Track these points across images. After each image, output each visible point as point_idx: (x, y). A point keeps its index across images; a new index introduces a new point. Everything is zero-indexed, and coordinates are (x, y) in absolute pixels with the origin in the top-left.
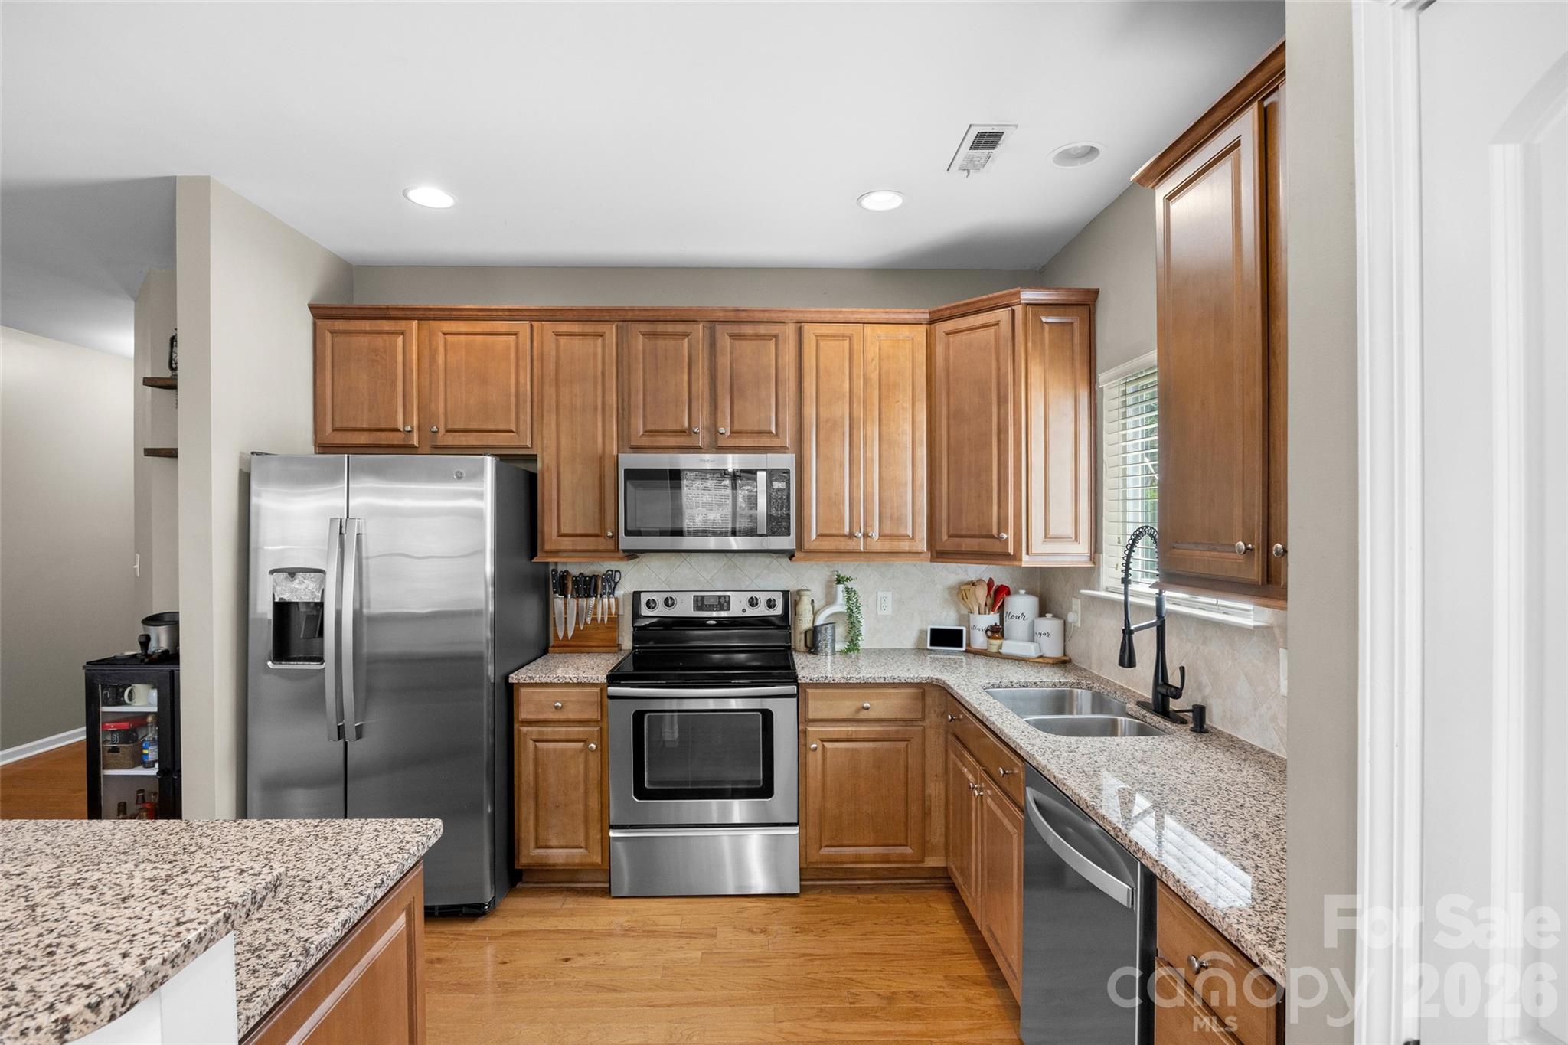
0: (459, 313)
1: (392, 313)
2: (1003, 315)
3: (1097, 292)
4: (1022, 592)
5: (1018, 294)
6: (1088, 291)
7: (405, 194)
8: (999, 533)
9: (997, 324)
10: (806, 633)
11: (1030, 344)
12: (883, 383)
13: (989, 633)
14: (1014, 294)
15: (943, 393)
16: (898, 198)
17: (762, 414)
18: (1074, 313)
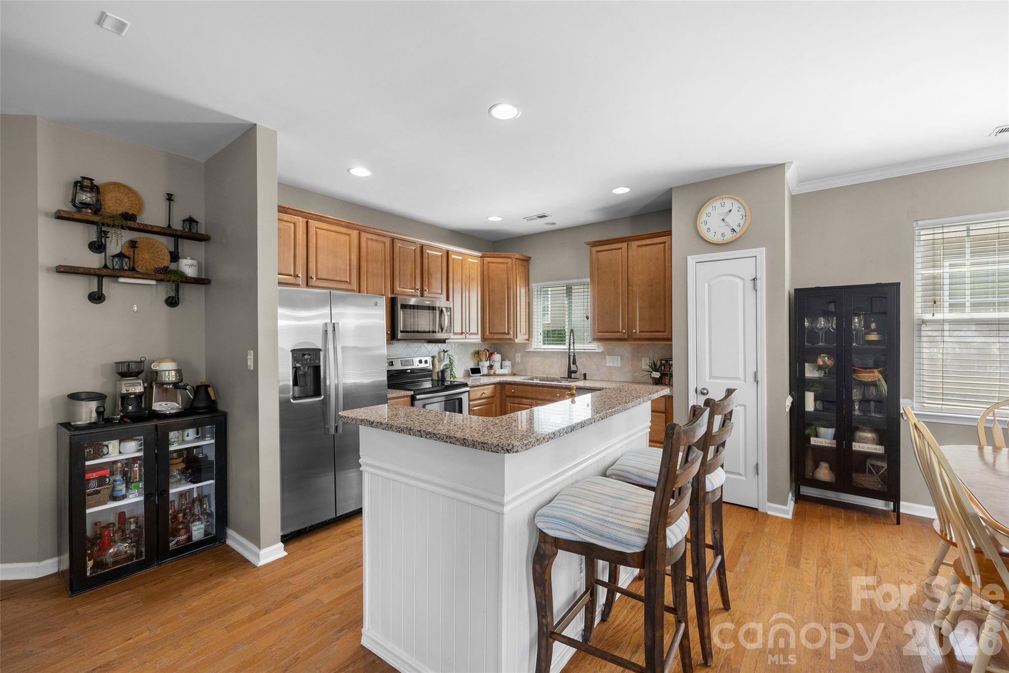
0: (325, 219)
1: (289, 211)
2: (509, 260)
3: (530, 258)
4: (496, 353)
6: (528, 258)
7: (348, 170)
9: (507, 263)
10: (438, 372)
11: (517, 272)
12: (470, 276)
13: (489, 368)
14: (514, 255)
15: (487, 283)
16: (500, 219)
17: (437, 283)
18: (525, 263)
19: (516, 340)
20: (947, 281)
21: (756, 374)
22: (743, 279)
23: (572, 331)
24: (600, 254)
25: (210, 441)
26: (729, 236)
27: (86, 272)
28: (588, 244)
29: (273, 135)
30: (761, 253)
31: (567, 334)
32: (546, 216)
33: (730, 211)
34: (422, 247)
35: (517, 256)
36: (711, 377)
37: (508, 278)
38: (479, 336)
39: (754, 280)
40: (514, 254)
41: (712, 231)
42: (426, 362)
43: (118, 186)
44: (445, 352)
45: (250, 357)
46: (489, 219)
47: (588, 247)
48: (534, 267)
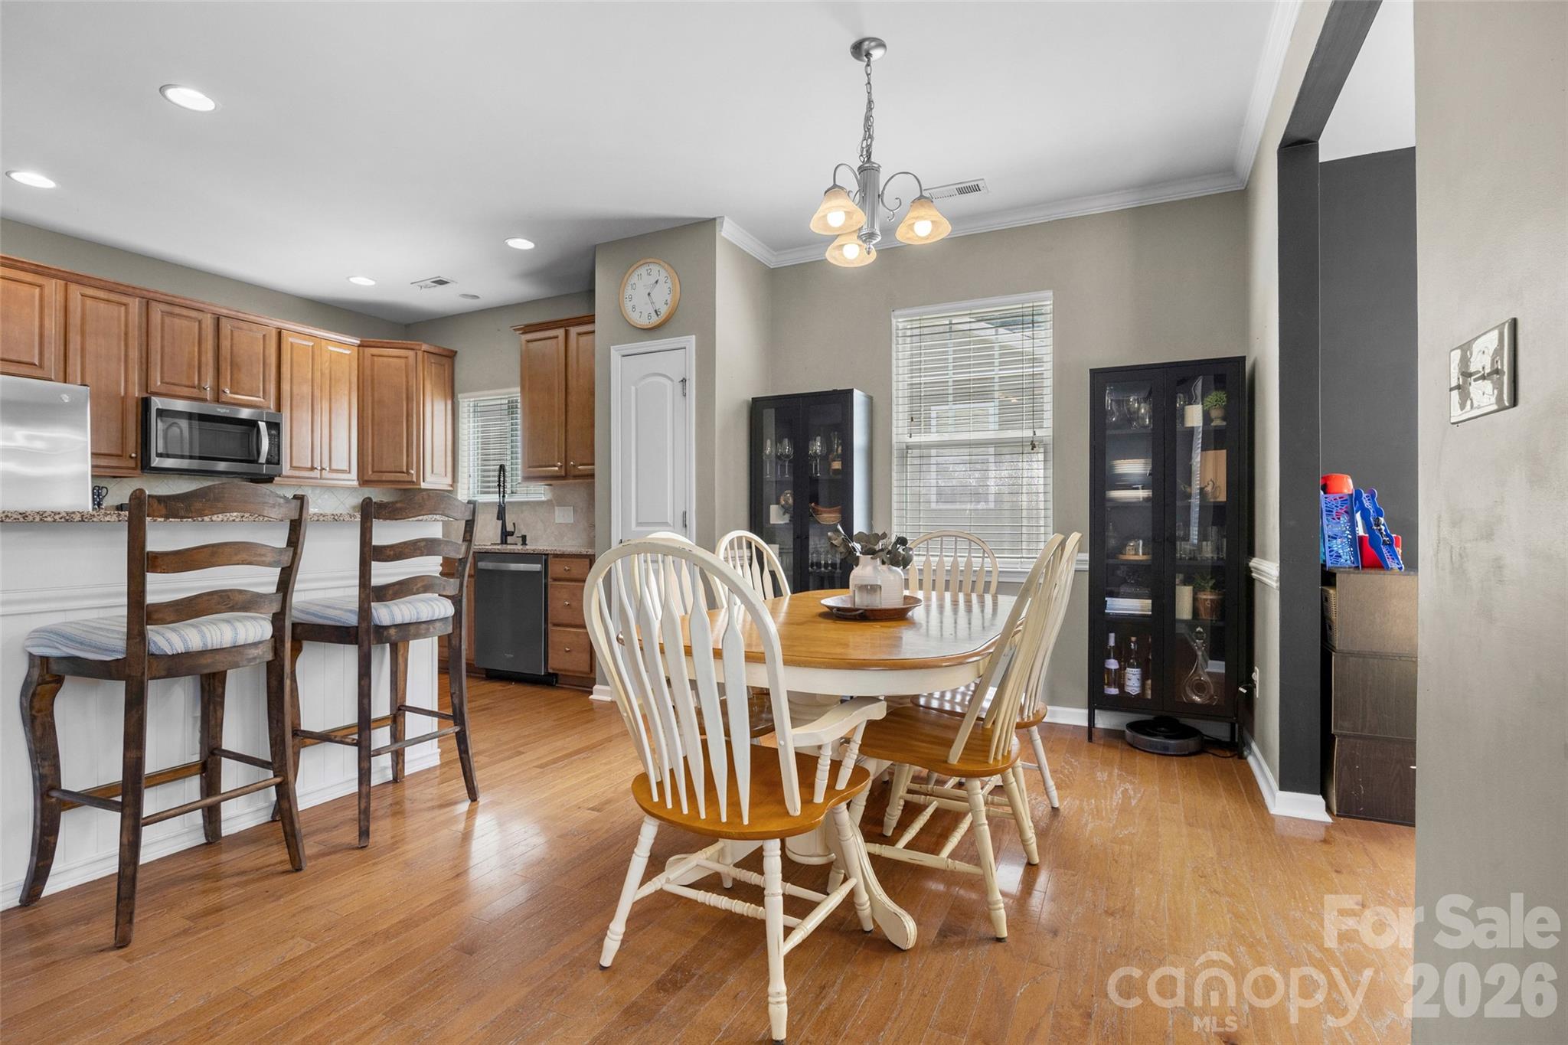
2: (411, 353)
3: (456, 352)
5: (421, 345)
6: (452, 351)
7: (6, 174)
8: (407, 469)
9: (406, 358)
11: (426, 373)
12: (333, 377)
14: (419, 345)
15: (370, 389)
16: (372, 283)
18: (445, 360)
19: (422, 484)
21: (685, 513)
22: (672, 380)
23: (501, 468)
24: (531, 345)
26: (655, 320)
28: (518, 331)
30: (691, 342)
32: (447, 283)
33: (657, 282)
34: (217, 320)
35: (425, 347)
37: (407, 382)
38: (354, 476)
39: (684, 381)
40: (420, 343)
41: (637, 310)
46: (351, 279)
47: (518, 334)
48: (464, 370)
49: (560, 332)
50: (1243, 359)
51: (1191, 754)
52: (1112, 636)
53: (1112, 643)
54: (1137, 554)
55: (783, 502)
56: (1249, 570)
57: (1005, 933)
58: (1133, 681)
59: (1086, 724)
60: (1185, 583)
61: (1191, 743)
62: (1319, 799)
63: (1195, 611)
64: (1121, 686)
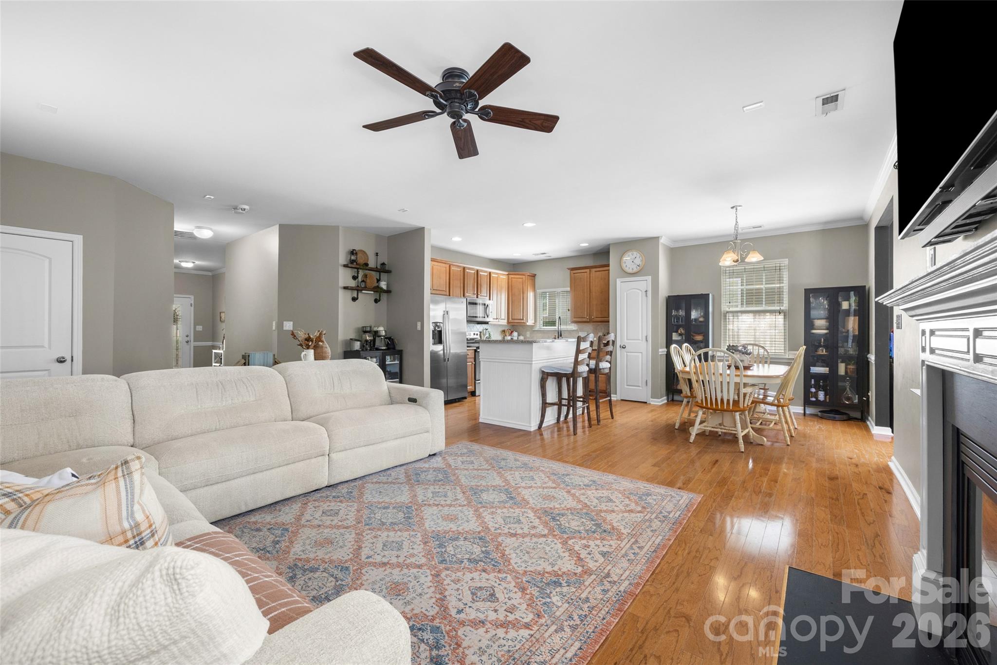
2: (524, 277)
4: (514, 331)
6: (535, 274)
8: (522, 319)
9: (522, 278)
11: (527, 283)
14: (526, 273)
15: (511, 290)
17: (484, 291)
18: (533, 278)
19: (527, 323)
20: (764, 291)
21: (646, 337)
22: (641, 291)
23: (560, 318)
24: (575, 275)
25: (397, 362)
26: (635, 270)
27: (352, 289)
28: (568, 269)
29: (430, 230)
30: (649, 278)
31: (557, 320)
32: (546, 254)
33: (636, 257)
34: (477, 271)
35: (528, 274)
36: (627, 339)
37: (523, 287)
38: (506, 321)
39: (646, 291)
41: (628, 267)
42: (477, 335)
43: (361, 251)
44: (487, 329)
45: (419, 324)
47: (569, 271)
48: (538, 280)
49: (589, 270)
50: (865, 286)
51: (844, 420)
52: (813, 380)
53: (813, 382)
54: (823, 352)
55: (679, 332)
56: (867, 358)
57: (789, 444)
58: (821, 396)
59: (803, 412)
60: (842, 362)
61: (845, 417)
62: (890, 429)
63: (846, 372)
64: (817, 398)
